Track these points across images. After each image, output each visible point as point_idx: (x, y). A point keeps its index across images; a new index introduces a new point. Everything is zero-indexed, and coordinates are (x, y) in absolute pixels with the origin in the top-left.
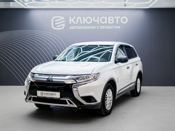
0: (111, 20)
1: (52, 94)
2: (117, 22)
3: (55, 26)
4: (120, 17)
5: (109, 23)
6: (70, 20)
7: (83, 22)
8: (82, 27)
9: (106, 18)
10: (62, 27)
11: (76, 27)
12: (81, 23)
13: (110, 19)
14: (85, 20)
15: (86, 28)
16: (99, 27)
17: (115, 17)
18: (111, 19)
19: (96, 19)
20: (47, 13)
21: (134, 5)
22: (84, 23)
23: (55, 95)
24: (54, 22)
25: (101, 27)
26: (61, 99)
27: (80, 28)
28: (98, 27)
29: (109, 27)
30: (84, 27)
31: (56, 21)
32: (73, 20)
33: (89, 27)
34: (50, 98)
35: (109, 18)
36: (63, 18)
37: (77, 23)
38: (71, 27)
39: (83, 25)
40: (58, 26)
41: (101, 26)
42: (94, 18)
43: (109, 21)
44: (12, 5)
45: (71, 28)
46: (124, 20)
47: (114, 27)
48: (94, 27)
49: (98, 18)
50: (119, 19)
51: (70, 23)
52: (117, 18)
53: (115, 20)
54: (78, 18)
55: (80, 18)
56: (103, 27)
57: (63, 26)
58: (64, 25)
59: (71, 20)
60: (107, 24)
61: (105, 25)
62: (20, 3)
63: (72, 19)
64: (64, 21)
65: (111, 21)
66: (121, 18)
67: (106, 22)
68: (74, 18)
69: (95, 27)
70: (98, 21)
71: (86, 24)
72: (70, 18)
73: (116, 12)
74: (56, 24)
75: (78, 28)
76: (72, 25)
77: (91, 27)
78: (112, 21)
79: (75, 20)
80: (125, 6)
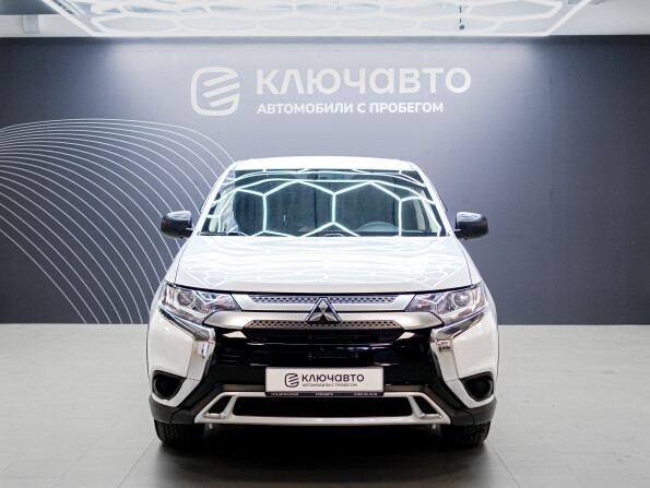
0: (409, 80)
1: (346, 378)
2: (433, 90)
3: (204, 103)
4: (441, 71)
5: (403, 90)
6: (260, 82)
7: (305, 89)
8: (303, 108)
9: (390, 73)
10: (229, 105)
11: (280, 105)
12: (301, 91)
13: (407, 76)
14: (314, 81)
15: (318, 108)
16: (367, 108)
17: (425, 71)
18: (412, 75)
19: (355, 78)
20: (175, 55)
21: (493, 23)
22: (310, 91)
23: (361, 378)
24: (202, 89)
25: (374, 107)
26: (387, 395)
27: (296, 108)
28: (362, 108)
29: (401, 108)
30: (310, 108)
31: (207, 83)
32: (268, 82)
33: (329, 108)
34: (336, 393)
35: (403, 72)
36: (233, 74)
37: (284, 91)
38: (262, 106)
39: (305, 99)
40: (213, 104)
41: (372, 104)
42: (347, 72)
43: (402, 85)
44: (44, 27)
45: (264, 110)
46: (458, 80)
47: (420, 107)
48: (347, 108)
49: (362, 72)
50: (441, 78)
51: (260, 91)
52: (433, 72)
53: (425, 79)
54: (289, 73)
55: (296, 73)
56: (380, 107)
57: (232, 103)
58: (236, 98)
59: (263, 82)
60: (397, 97)
61: (386, 98)
62: (76, 17)
63: (265, 77)
64: (236, 86)
65: (409, 85)
66: (446, 71)
67: (390, 88)
68: (275, 72)
69: (351, 106)
70: (361, 84)
71: (317, 97)
72: (260, 73)
73: (427, 52)
74: (207, 95)
75: (289, 108)
76: (268, 98)
77: (337, 105)
78: (412, 85)
79: (278, 82)
80: (462, 27)
